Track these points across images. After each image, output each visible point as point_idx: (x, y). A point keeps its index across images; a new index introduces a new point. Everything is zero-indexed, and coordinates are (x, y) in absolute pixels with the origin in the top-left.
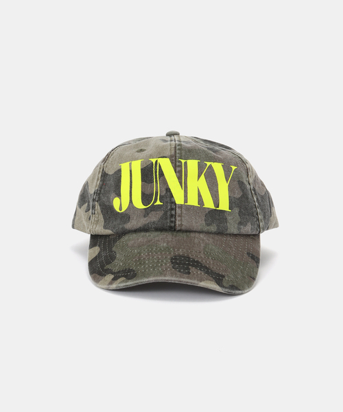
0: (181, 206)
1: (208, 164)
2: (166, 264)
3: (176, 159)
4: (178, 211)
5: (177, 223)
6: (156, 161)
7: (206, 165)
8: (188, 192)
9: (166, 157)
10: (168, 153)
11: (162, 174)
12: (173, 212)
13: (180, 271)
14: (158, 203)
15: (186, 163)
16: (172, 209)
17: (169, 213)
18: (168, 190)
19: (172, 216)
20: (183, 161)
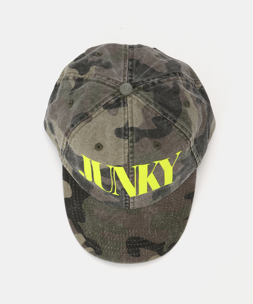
0: (133, 198)
1: (156, 163)
2: (123, 248)
3: (129, 167)
4: (131, 201)
5: (131, 207)
6: (113, 168)
7: (155, 164)
8: (139, 188)
9: (120, 166)
10: (122, 163)
11: (117, 178)
12: (128, 202)
13: (133, 256)
14: (115, 193)
15: (137, 168)
16: (126, 200)
17: (124, 202)
18: (123, 189)
19: (126, 203)
20: (135, 167)
